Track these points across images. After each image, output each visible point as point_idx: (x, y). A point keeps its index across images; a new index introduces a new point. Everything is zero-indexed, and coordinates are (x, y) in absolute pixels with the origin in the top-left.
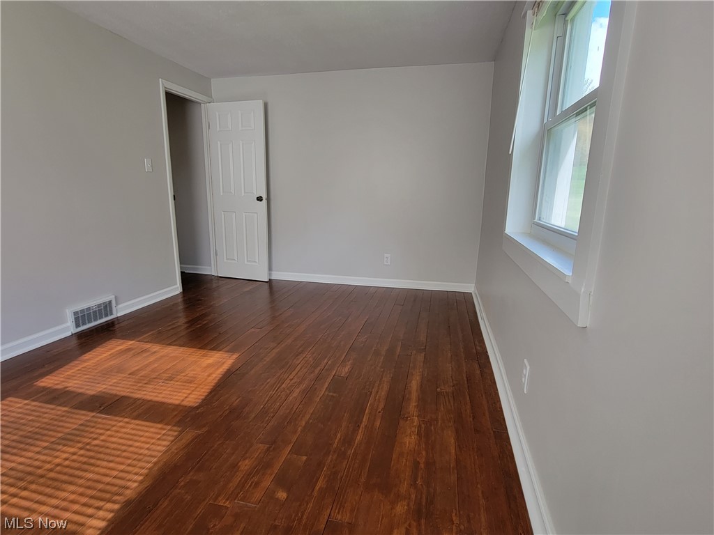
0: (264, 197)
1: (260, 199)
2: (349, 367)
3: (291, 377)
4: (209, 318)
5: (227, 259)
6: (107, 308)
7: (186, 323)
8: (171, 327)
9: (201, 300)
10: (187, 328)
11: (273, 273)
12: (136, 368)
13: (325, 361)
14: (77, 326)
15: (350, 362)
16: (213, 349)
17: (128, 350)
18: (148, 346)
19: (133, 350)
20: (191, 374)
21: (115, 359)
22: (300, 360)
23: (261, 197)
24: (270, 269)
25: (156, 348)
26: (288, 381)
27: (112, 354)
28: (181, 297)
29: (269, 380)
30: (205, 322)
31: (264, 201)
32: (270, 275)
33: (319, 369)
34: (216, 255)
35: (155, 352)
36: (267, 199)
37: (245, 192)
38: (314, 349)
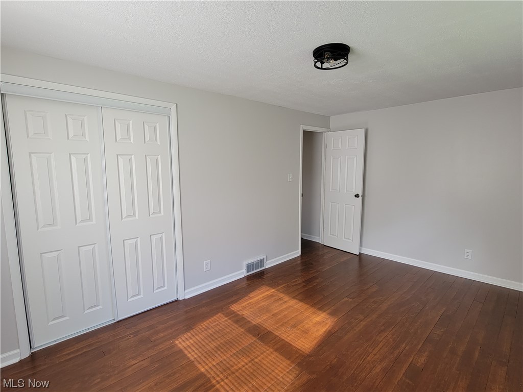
0: (361, 194)
1: (357, 196)
2: (425, 358)
3: (375, 352)
4: (317, 281)
5: (330, 234)
6: (261, 262)
7: (304, 282)
8: (294, 284)
9: (312, 264)
10: (304, 286)
11: (363, 248)
12: (276, 312)
13: (403, 346)
14: (247, 272)
15: (426, 353)
16: (320, 309)
17: (272, 296)
18: (282, 295)
19: (274, 296)
20: (307, 326)
21: (265, 301)
22: (382, 338)
23: (358, 194)
24: (361, 245)
25: (286, 298)
26: (372, 355)
27: (263, 296)
28: (300, 259)
29: (357, 350)
30: (315, 284)
31: (360, 198)
32: (360, 249)
33: (397, 351)
34: (324, 230)
35: (286, 302)
36: (362, 196)
37: (347, 191)
38: (394, 330)
